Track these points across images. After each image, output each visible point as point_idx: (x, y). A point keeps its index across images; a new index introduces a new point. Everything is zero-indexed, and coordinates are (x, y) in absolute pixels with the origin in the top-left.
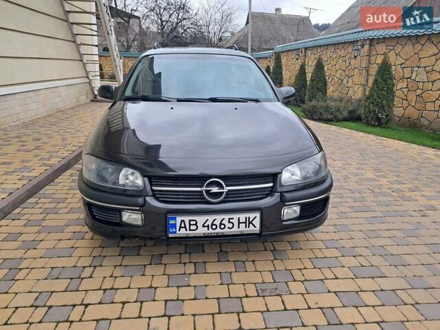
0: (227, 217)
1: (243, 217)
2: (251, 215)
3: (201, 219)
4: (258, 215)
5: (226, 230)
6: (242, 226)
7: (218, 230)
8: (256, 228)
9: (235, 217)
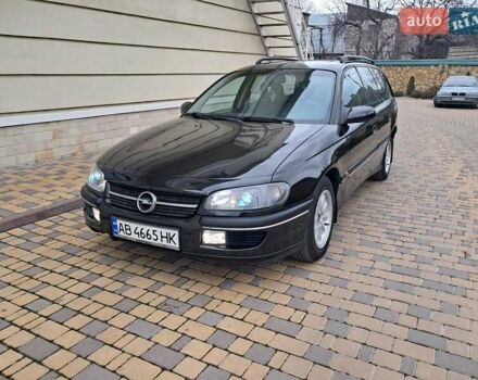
0: (152, 228)
1: (165, 231)
2: (172, 232)
3: (133, 226)
4: (177, 232)
5: (152, 241)
6: (165, 240)
7: (146, 239)
8: (175, 244)
9: (159, 230)
